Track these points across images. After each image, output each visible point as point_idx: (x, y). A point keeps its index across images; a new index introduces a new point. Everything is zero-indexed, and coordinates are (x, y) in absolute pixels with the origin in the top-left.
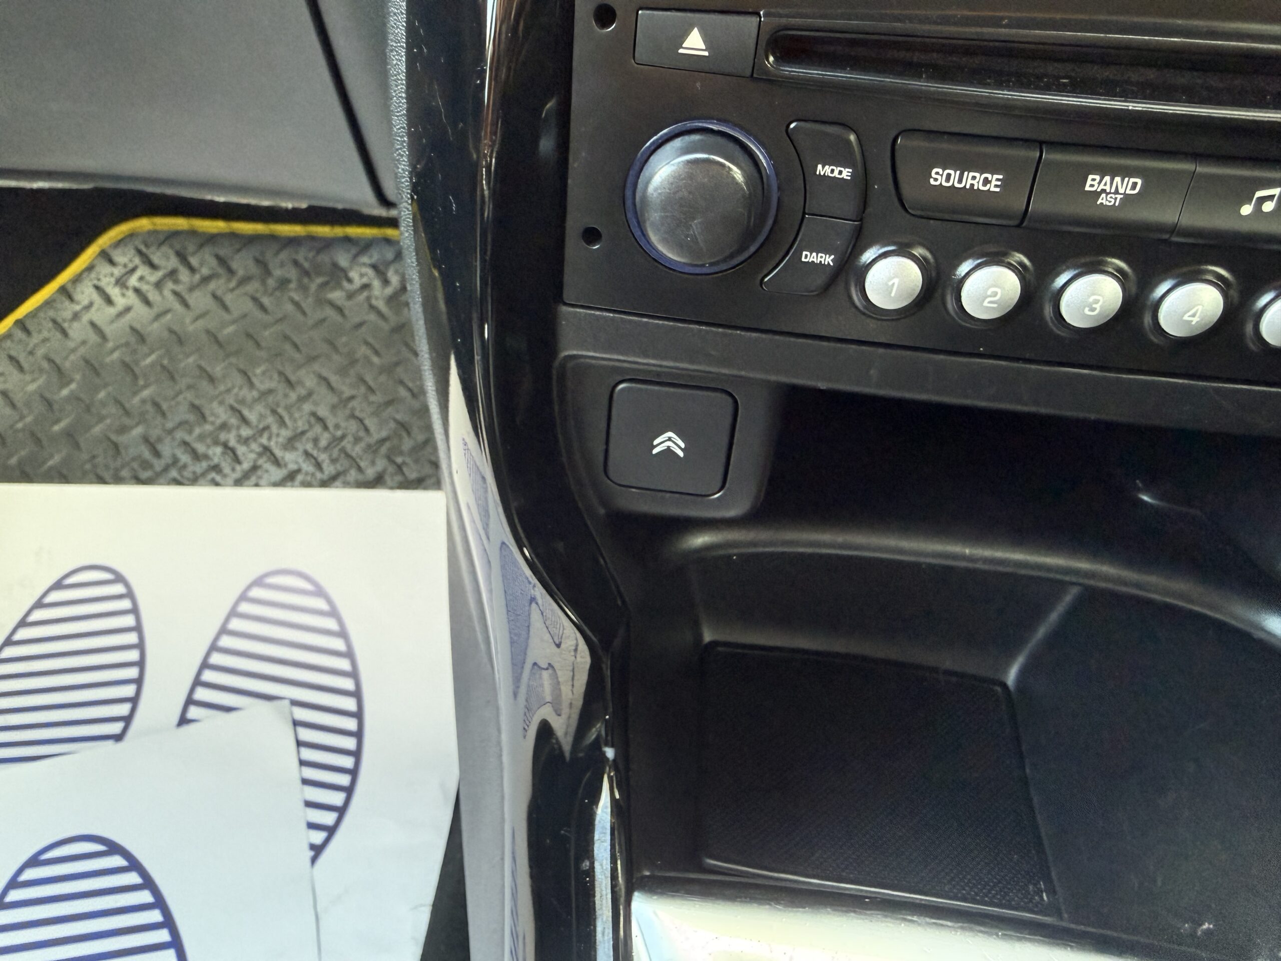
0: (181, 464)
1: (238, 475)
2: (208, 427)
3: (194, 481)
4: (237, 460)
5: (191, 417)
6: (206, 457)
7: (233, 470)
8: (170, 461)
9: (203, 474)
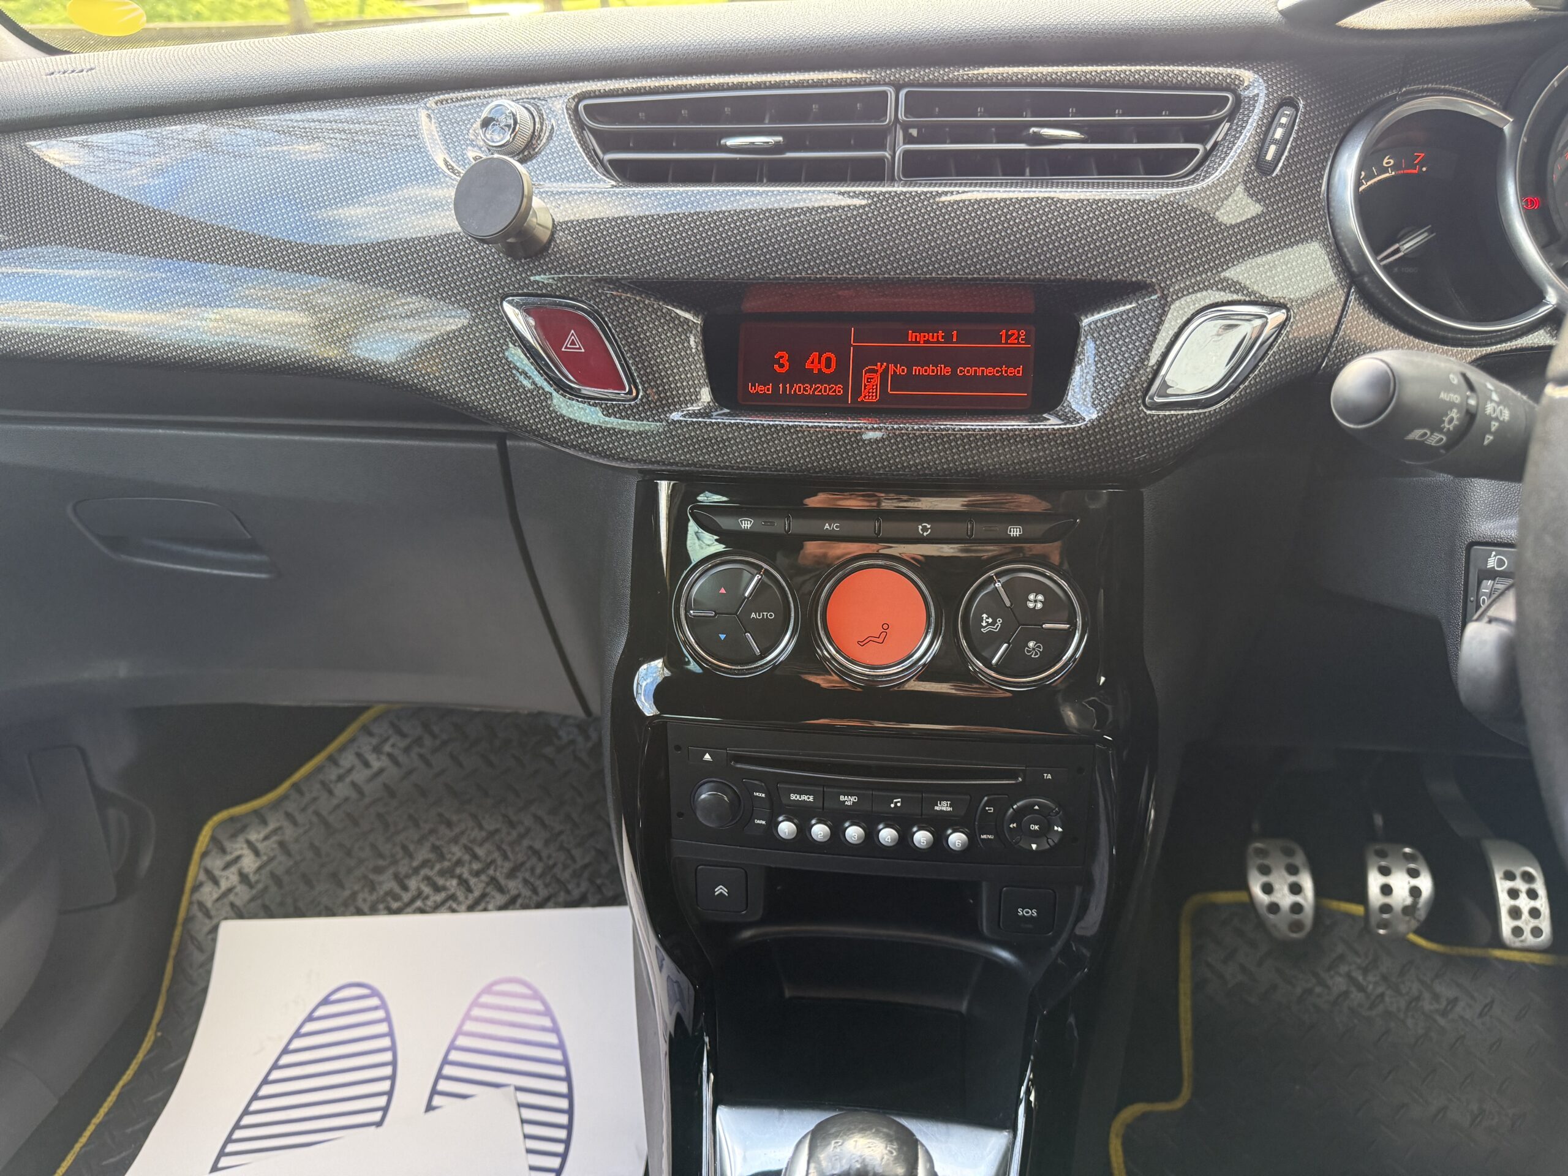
0: (425, 894)
1: (469, 902)
2: (446, 864)
3: (436, 909)
4: (469, 890)
5: (432, 856)
6: (444, 888)
7: (466, 898)
8: (415, 893)
9: (443, 903)
